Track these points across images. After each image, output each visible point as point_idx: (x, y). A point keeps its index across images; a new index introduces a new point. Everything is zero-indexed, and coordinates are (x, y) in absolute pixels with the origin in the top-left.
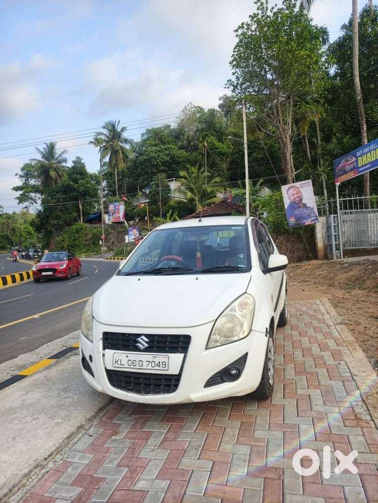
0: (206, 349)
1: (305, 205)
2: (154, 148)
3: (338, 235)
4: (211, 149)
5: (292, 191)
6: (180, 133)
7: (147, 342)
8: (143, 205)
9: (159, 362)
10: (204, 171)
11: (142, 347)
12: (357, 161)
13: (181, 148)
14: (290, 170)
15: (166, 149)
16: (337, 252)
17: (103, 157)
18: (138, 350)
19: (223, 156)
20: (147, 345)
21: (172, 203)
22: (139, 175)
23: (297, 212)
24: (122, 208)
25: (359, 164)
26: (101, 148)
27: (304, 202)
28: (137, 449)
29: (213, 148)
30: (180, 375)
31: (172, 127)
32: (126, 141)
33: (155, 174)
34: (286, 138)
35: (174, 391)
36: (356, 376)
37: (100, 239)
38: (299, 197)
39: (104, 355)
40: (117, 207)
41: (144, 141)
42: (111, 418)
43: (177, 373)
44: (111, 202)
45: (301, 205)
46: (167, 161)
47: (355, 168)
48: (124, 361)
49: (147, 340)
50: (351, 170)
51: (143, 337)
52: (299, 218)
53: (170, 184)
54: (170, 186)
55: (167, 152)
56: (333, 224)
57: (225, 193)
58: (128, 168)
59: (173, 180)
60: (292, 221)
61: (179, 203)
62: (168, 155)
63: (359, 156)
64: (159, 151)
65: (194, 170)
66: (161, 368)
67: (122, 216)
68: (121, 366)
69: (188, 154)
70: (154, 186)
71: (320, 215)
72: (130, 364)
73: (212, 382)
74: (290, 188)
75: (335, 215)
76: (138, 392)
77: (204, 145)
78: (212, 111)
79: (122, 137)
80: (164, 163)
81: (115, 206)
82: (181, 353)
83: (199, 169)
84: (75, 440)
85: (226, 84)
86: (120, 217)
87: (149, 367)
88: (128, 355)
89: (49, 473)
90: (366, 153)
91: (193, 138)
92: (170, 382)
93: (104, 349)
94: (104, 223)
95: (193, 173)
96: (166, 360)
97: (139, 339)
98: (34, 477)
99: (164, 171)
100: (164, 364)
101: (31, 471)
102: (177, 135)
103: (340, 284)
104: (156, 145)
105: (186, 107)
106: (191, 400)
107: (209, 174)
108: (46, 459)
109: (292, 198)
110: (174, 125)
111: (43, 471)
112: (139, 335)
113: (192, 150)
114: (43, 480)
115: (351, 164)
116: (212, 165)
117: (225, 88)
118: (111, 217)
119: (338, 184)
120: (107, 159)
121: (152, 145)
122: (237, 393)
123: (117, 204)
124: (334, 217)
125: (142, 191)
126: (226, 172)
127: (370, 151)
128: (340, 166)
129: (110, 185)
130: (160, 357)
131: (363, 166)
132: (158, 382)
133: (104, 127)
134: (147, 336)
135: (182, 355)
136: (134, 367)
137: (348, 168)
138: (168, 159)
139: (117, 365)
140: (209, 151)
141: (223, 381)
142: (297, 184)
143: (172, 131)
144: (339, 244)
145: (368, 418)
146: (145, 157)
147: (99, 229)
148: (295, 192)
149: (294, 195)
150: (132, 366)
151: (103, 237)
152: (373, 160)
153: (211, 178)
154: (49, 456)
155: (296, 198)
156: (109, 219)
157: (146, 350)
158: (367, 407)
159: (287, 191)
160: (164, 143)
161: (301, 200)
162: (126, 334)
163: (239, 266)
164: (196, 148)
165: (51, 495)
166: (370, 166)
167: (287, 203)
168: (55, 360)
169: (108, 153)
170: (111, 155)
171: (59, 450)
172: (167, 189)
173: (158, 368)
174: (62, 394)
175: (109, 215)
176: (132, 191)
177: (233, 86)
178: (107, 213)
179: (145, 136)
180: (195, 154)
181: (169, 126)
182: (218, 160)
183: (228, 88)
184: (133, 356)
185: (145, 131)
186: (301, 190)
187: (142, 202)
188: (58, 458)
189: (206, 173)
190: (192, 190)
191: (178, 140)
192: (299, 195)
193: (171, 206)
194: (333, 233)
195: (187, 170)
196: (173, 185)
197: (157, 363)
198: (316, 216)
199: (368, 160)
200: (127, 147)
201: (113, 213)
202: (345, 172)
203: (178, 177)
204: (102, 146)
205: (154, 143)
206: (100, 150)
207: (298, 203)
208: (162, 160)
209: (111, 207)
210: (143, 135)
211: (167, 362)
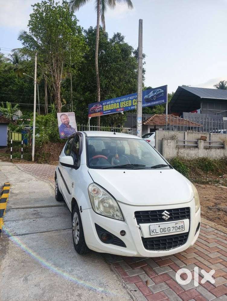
0: (195, 213)
1: (70, 126)
5: (63, 117)
7: (168, 215)
9: (180, 226)
11: (166, 218)
12: (103, 107)
14: (60, 104)
20: (169, 217)
23: (65, 130)
25: (104, 109)
27: (70, 124)
30: (189, 232)
38: (67, 121)
45: (68, 126)
47: (101, 111)
49: (169, 213)
50: (99, 112)
51: (165, 211)
60: (62, 134)
63: (104, 105)
66: (181, 230)
68: (157, 234)
72: (161, 231)
74: (62, 115)
76: (164, 249)
87: (174, 231)
88: (159, 225)
90: (109, 104)
92: (182, 238)
93: (138, 224)
96: (182, 224)
97: (164, 213)
100: (182, 227)
109: (63, 121)
112: (163, 211)
115: (99, 108)
119: (90, 118)
127: (111, 104)
128: (92, 108)
130: (179, 223)
131: (106, 111)
135: (189, 220)
136: (165, 233)
137: (97, 110)
139: (153, 234)
148: (65, 118)
149: (64, 119)
150: (163, 233)
152: (112, 108)
155: (66, 121)
159: (60, 117)
161: (69, 123)
162: (154, 211)
166: (110, 111)
167: (60, 124)
173: (178, 230)
184: (163, 225)
186: (69, 117)
192: (68, 120)
197: (178, 227)
199: (109, 108)
202: (95, 112)
207: (66, 125)
211: (183, 226)
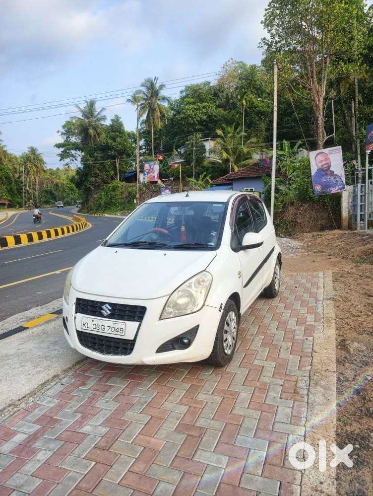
0: (160, 319)
1: (332, 173)
2: (191, 106)
3: (365, 205)
4: (250, 108)
5: (320, 158)
6: (219, 90)
7: (109, 310)
8: (176, 165)
9: (118, 328)
10: (241, 131)
11: (105, 313)
13: (219, 106)
14: (321, 135)
15: (203, 108)
16: (362, 222)
17: (140, 116)
18: (102, 315)
19: (262, 116)
20: (109, 312)
21: (206, 163)
22: (176, 134)
23: (323, 180)
24: (157, 167)
26: (138, 106)
27: (331, 169)
28: (94, 400)
29: (252, 106)
30: (134, 340)
31: (211, 85)
32: (164, 99)
33: (190, 133)
34: (319, 100)
35: (130, 353)
36: (316, 352)
37: (134, 197)
38: (326, 164)
39: (75, 318)
40: (152, 167)
41: (183, 98)
42: (84, 371)
43: (132, 338)
44: (147, 161)
45: (329, 173)
46: (204, 120)
48: (90, 325)
51: (107, 305)
52: (326, 186)
53: (205, 143)
54: (204, 146)
55: (204, 111)
56: (359, 194)
57: (261, 154)
58: (165, 126)
59: (209, 140)
60: (318, 188)
61: (213, 163)
62: (206, 114)
64: (196, 109)
65: (230, 129)
66: (119, 333)
67: (156, 176)
68: (88, 329)
69: (225, 113)
70: (190, 146)
71: (347, 184)
72: (94, 327)
73: (164, 348)
74: (318, 154)
75: (362, 185)
76: (102, 352)
77: (242, 104)
78: (253, 67)
79: (160, 95)
80: (201, 122)
81: (150, 166)
82: (137, 321)
83: (236, 129)
84: (49, 386)
85: (260, 43)
86: (154, 177)
87: (110, 332)
88: (93, 319)
89: (19, 412)
91: (232, 95)
92: (126, 346)
93: (76, 313)
94: (139, 182)
95: (229, 133)
96: (123, 327)
97: (104, 307)
98: (6, 414)
99: (200, 130)
100: (121, 329)
101: (4, 409)
102: (216, 93)
103: (353, 256)
104: (194, 103)
105: (226, 63)
106: (143, 362)
107: (245, 134)
108: (19, 400)
109: (320, 165)
110: (214, 83)
111: (16, 409)
112: (104, 303)
113: (231, 108)
114: (13, 416)
116: (249, 125)
117: (259, 47)
118: (146, 177)
119: (368, 152)
120: (144, 117)
121: (190, 103)
122: (186, 360)
123: (152, 163)
124: (362, 186)
125: (177, 151)
126: (264, 132)
128: (372, 132)
129: (148, 144)
130: (119, 324)
132: (117, 345)
133: (142, 85)
134: (110, 304)
135: (138, 323)
136: (98, 330)
138: (205, 117)
139: (84, 328)
140: (248, 109)
141: (174, 349)
142: (326, 150)
143: (210, 88)
144: (365, 215)
145: (306, 392)
146: (182, 116)
147: (134, 188)
148: (324, 159)
149: (322, 161)
150: (96, 330)
151: (138, 196)
153: (247, 138)
154: (23, 398)
155: (324, 165)
156: (144, 178)
157: (109, 316)
158: (310, 383)
160: (202, 101)
161: (329, 167)
162: (94, 301)
163: (209, 244)
164: (234, 106)
165: (15, 429)
167: (314, 170)
168: (56, 316)
169: (144, 112)
170: (148, 114)
171: (32, 394)
172: (202, 149)
173: (117, 333)
174: (51, 347)
175: (145, 175)
176: (168, 150)
177: (267, 44)
178: (142, 171)
179: (184, 94)
180: (233, 112)
181: (209, 83)
182: (256, 119)
183: (262, 47)
184: (98, 320)
185: (184, 88)
186: (330, 156)
187: (176, 162)
188: (31, 400)
189: (243, 133)
190: (227, 150)
191: (216, 98)
192: (328, 162)
193: (205, 167)
194: (359, 203)
195: (223, 129)
196: (209, 145)
197: (116, 328)
198: (343, 184)
200: (166, 104)
201: (148, 173)
203: (215, 137)
204: (139, 104)
205: (192, 100)
206: (137, 108)
207: (325, 171)
208: (199, 119)
209: (147, 166)
210: (182, 92)
211: (124, 329)
